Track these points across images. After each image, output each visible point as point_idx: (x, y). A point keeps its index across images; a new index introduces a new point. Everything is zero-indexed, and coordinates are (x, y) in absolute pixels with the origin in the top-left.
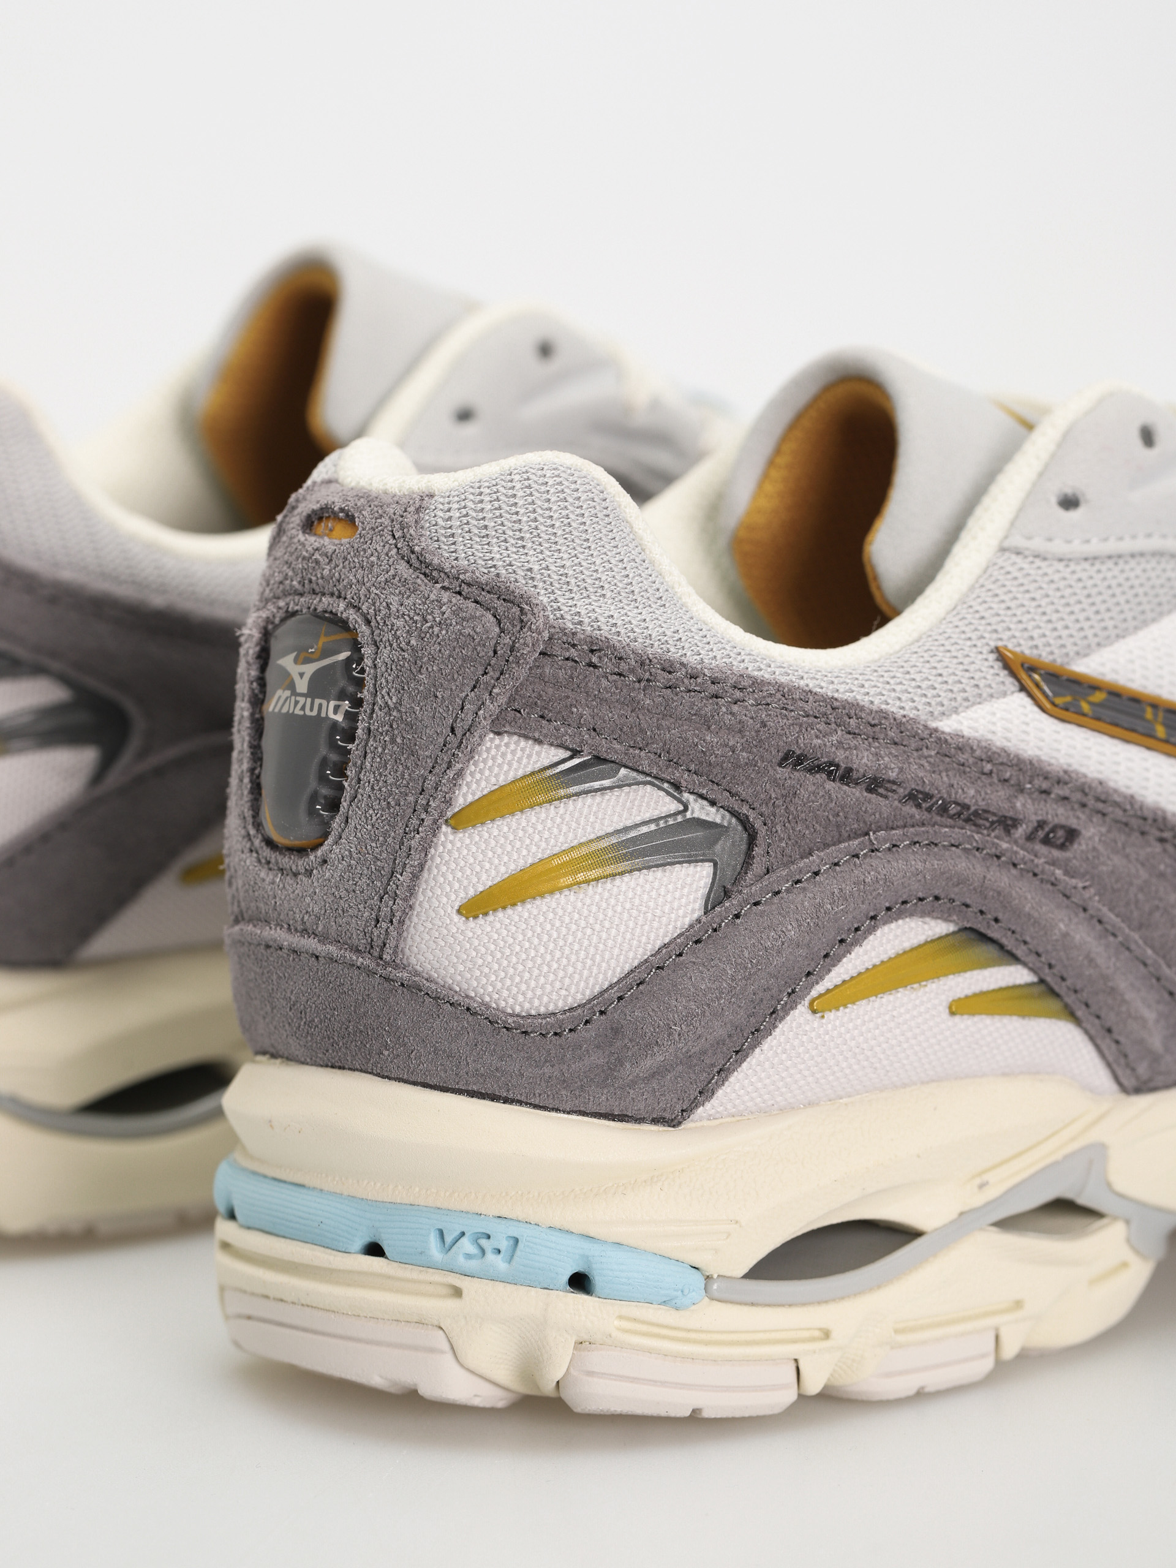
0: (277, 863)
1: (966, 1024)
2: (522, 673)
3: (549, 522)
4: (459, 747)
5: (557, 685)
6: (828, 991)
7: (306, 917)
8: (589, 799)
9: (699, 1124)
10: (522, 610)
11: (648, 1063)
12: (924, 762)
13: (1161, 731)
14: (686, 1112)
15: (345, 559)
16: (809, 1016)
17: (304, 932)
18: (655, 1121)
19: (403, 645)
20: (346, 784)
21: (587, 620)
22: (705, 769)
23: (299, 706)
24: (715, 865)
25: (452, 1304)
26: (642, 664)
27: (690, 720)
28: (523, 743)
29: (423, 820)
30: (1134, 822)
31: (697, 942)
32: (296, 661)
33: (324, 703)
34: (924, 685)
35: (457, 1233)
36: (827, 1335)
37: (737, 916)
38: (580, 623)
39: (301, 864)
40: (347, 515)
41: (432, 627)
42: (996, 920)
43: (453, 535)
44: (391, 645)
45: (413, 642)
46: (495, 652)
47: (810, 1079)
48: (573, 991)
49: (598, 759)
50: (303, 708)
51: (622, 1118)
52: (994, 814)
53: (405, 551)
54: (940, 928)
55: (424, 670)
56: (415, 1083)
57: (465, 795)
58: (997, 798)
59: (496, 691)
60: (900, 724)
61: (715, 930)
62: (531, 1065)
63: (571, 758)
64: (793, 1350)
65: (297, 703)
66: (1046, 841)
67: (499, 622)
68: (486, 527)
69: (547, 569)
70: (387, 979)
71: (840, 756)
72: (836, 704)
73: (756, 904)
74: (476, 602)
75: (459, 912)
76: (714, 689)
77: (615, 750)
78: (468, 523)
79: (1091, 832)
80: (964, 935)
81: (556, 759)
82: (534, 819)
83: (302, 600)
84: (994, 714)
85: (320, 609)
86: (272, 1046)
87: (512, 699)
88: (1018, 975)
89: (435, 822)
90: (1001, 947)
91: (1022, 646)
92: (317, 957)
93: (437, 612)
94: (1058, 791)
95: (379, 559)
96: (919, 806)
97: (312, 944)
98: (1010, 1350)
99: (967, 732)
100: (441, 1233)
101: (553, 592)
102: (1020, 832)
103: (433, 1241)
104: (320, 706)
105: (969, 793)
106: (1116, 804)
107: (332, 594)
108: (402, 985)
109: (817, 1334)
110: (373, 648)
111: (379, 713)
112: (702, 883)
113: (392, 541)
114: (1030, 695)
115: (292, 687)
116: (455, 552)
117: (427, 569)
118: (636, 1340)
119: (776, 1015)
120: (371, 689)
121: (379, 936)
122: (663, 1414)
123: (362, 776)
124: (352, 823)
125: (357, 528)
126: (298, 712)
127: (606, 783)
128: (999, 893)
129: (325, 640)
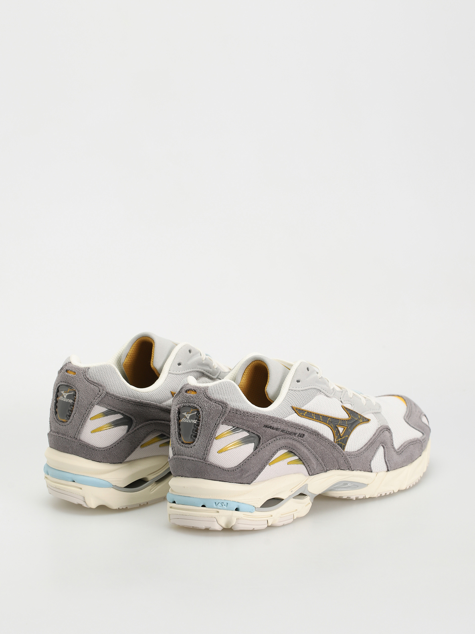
0: (184, 446)
1: (289, 466)
2: (226, 415)
3: (228, 391)
4: (217, 427)
5: (231, 416)
6: (271, 462)
7: (191, 454)
8: (236, 434)
9: (253, 484)
10: (226, 405)
11: (247, 475)
12: (284, 425)
13: (315, 418)
14: (252, 482)
15: (195, 397)
16: (269, 466)
17: (191, 457)
18: (247, 484)
19: (207, 411)
20: (198, 433)
21: (235, 406)
22: (253, 428)
23: (188, 421)
24: (255, 443)
25: (217, 514)
26: (244, 412)
27: (251, 421)
28: (226, 425)
29: (211, 439)
30: (312, 432)
31: (254, 455)
32: (186, 414)
34: (282, 413)
35: (218, 503)
36: (272, 516)
37: (259, 451)
38: (234, 407)
39: (190, 446)
40: (194, 390)
41: (212, 408)
42: (294, 449)
43: (213, 393)
44: (205, 411)
45: (209, 411)
46: (222, 412)
47: (269, 476)
48: (235, 464)
49: (237, 428)
51: (242, 483)
52: (293, 433)
53: (206, 396)
54: (286, 451)
55: (211, 415)
56: (210, 480)
57: (217, 434)
58: (293, 430)
59: (223, 418)
60: (280, 420)
61: (256, 453)
62: (229, 476)
63: (233, 428)
64: (267, 519)
65: (187, 420)
66: (300, 436)
67: (222, 407)
68: (218, 392)
69: (228, 398)
70: (206, 464)
71: (272, 425)
72: (271, 417)
73: (262, 449)
74: (218, 404)
75: (217, 452)
76: (254, 416)
77: (240, 426)
78: (215, 391)
79: (306, 434)
80: (289, 452)
81: (231, 428)
82: (228, 438)
83: (187, 404)
84: (292, 417)
85: (191, 405)
86: (182, 475)
87: (225, 419)
88: (296, 458)
89: (214, 439)
90: (294, 453)
91: (294, 406)
92: (193, 460)
93: (212, 406)
94: (302, 428)
95: (201, 397)
96: (283, 432)
97: (192, 458)
98: (295, 518)
99: (289, 420)
100: (215, 503)
101: (230, 402)
102: (296, 435)
103: (214, 504)
105: (290, 430)
106: (309, 430)
107: (193, 403)
108: (208, 464)
109: (270, 516)
110: (202, 412)
111: (204, 422)
112: (253, 446)
113: (203, 395)
114: (297, 413)
116: (214, 396)
117: (210, 399)
118: (246, 518)
119: (265, 466)
120: (202, 418)
121: (204, 457)
122: (249, 529)
123: (201, 432)
124: (199, 439)
125: (197, 393)
127: (239, 431)
128: (295, 445)
129: (192, 410)
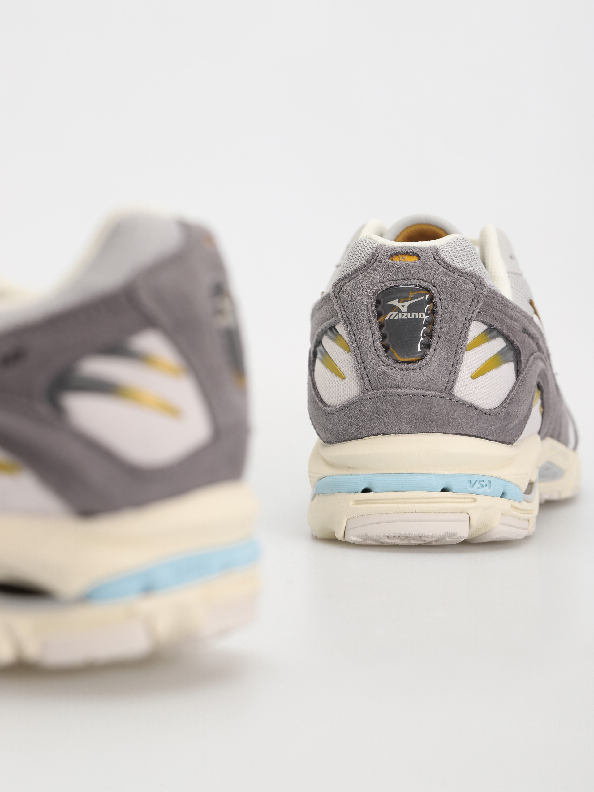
2: (483, 300)
7: (419, 383)
14: (515, 441)
17: (418, 388)
18: (509, 443)
19: (451, 292)
20: (434, 338)
22: (513, 332)
24: (514, 362)
25: (474, 504)
29: (460, 349)
32: (399, 302)
33: (417, 314)
35: (475, 481)
39: (416, 365)
41: (458, 286)
43: (452, 259)
44: (445, 293)
46: (475, 294)
49: (494, 329)
50: (407, 316)
51: (504, 443)
53: (441, 263)
56: (457, 434)
57: (469, 340)
59: (478, 306)
61: (522, 382)
62: (489, 426)
63: (489, 328)
65: (402, 315)
67: (475, 286)
71: (529, 330)
74: (465, 278)
75: (470, 377)
80: (538, 388)
81: (486, 329)
85: (409, 284)
87: (480, 309)
96: (537, 346)
100: (470, 481)
103: (467, 484)
104: (415, 315)
107: (415, 279)
108: (456, 402)
110: (438, 294)
113: (435, 260)
115: (399, 310)
116: (454, 264)
117: (450, 269)
120: (439, 308)
121: (449, 387)
123: (440, 335)
124: (437, 351)
125: (420, 258)
126: (404, 317)
129: (412, 294)
